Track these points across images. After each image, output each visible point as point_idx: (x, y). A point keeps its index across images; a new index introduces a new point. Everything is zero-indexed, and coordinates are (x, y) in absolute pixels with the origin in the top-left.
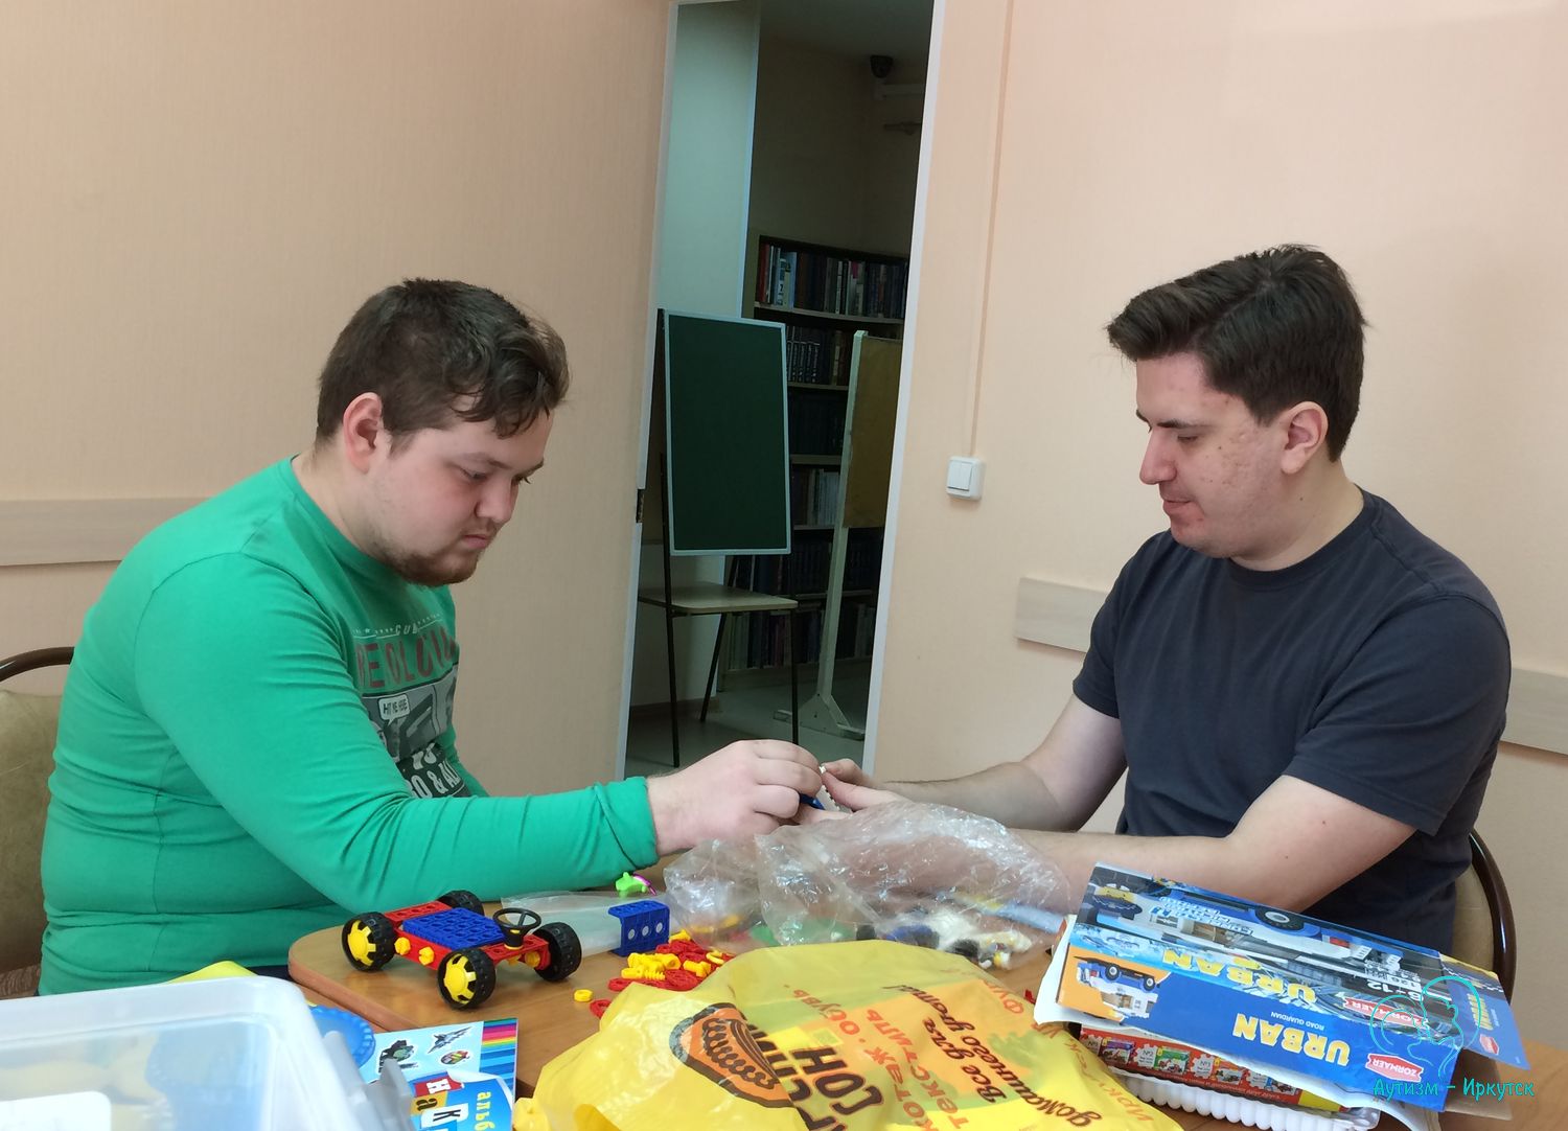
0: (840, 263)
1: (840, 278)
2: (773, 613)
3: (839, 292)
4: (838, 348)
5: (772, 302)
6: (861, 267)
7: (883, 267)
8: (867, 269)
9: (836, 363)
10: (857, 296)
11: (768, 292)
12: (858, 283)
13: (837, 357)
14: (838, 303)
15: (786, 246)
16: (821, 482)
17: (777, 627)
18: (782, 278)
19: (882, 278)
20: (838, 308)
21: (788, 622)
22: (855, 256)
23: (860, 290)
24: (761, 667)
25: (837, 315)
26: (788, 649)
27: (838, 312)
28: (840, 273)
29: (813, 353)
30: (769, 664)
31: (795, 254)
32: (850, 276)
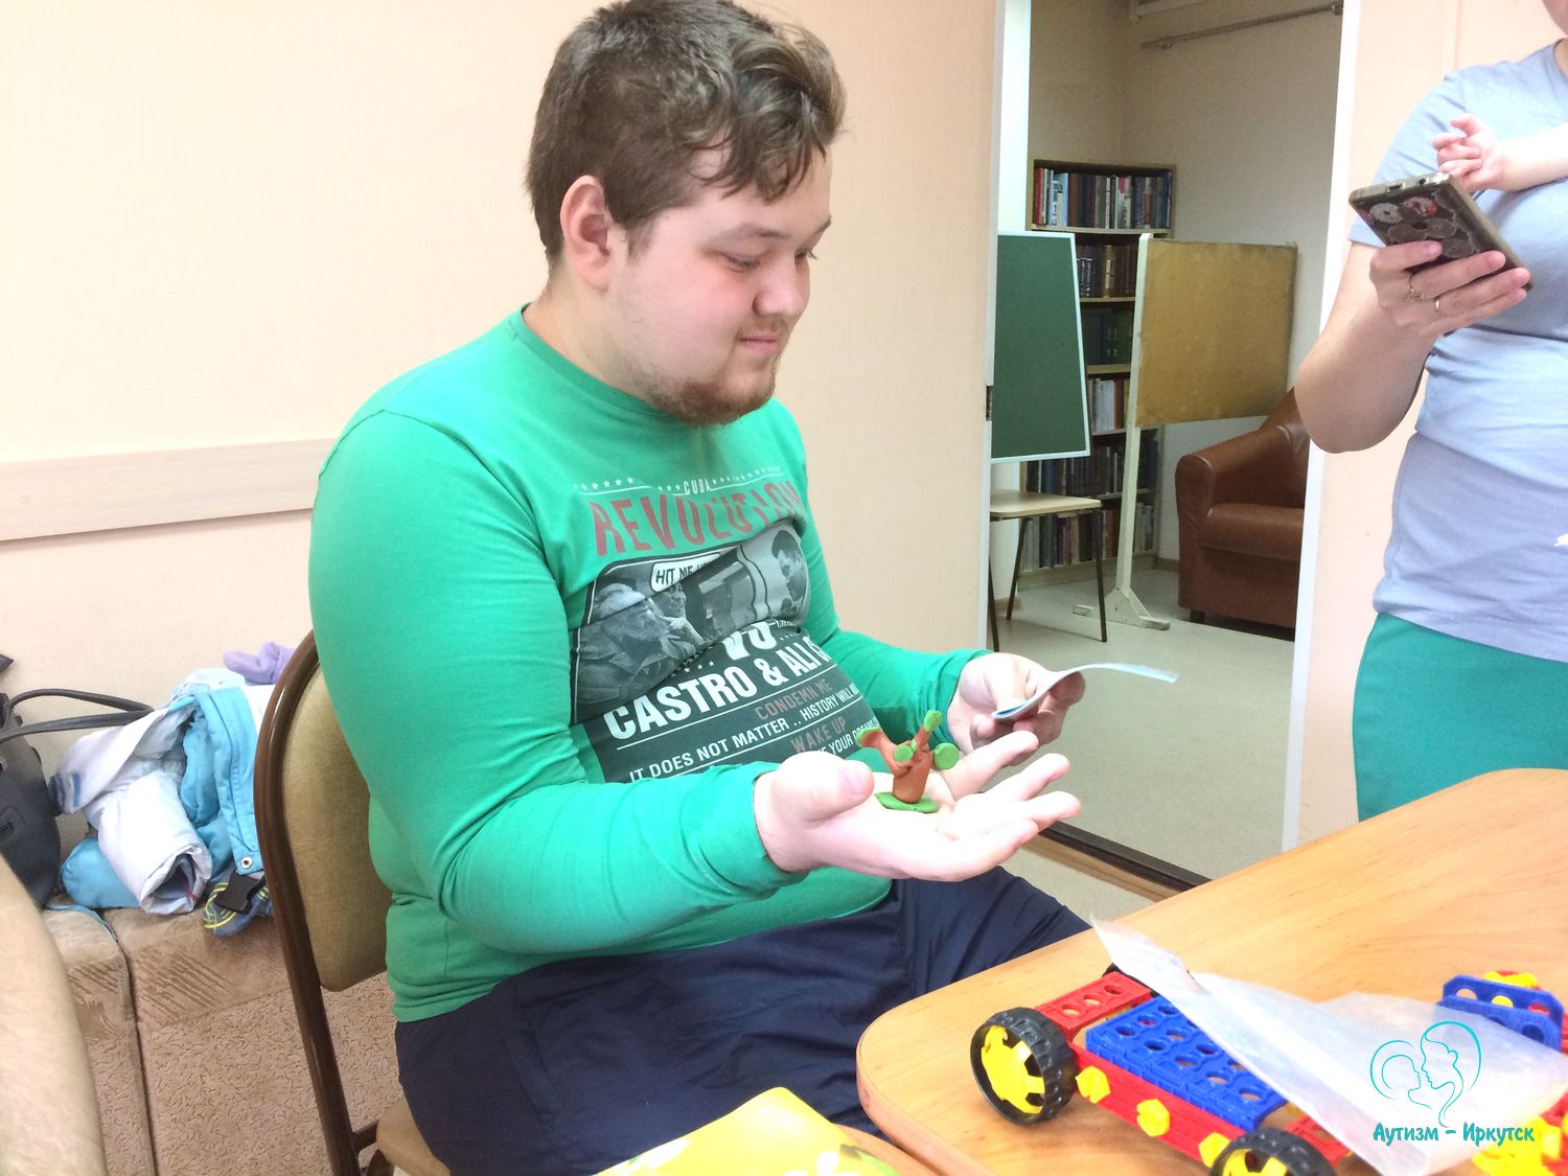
0: (1108, 180)
1: (1108, 194)
2: (1060, 516)
3: (1108, 208)
4: (1109, 262)
5: (1047, 223)
6: (1127, 181)
7: (1148, 179)
8: (1133, 184)
9: (1108, 276)
10: (1124, 210)
11: (1044, 214)
12: (1126, 197)
13: (1108, 271)
14: (1107, 218)
15: (1058, 168)
16: (1099, 391)
17: (1064, 529)
18: (1055, 199)
19: (1147, 191)
20: (1107, 223)
21: (1075, 525)
22: (1121, 172)
23: (1128, 204)
24: (1052, 566)
25: (1107, 230)
26: (1076, 550)
27: (1107, 227)
28: (1108, 189)
29: (1086, 266)
30: (1058, 563)
31: (1067, 175)
32: (1118, 191)
